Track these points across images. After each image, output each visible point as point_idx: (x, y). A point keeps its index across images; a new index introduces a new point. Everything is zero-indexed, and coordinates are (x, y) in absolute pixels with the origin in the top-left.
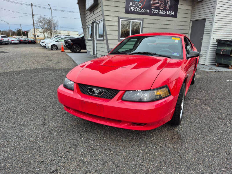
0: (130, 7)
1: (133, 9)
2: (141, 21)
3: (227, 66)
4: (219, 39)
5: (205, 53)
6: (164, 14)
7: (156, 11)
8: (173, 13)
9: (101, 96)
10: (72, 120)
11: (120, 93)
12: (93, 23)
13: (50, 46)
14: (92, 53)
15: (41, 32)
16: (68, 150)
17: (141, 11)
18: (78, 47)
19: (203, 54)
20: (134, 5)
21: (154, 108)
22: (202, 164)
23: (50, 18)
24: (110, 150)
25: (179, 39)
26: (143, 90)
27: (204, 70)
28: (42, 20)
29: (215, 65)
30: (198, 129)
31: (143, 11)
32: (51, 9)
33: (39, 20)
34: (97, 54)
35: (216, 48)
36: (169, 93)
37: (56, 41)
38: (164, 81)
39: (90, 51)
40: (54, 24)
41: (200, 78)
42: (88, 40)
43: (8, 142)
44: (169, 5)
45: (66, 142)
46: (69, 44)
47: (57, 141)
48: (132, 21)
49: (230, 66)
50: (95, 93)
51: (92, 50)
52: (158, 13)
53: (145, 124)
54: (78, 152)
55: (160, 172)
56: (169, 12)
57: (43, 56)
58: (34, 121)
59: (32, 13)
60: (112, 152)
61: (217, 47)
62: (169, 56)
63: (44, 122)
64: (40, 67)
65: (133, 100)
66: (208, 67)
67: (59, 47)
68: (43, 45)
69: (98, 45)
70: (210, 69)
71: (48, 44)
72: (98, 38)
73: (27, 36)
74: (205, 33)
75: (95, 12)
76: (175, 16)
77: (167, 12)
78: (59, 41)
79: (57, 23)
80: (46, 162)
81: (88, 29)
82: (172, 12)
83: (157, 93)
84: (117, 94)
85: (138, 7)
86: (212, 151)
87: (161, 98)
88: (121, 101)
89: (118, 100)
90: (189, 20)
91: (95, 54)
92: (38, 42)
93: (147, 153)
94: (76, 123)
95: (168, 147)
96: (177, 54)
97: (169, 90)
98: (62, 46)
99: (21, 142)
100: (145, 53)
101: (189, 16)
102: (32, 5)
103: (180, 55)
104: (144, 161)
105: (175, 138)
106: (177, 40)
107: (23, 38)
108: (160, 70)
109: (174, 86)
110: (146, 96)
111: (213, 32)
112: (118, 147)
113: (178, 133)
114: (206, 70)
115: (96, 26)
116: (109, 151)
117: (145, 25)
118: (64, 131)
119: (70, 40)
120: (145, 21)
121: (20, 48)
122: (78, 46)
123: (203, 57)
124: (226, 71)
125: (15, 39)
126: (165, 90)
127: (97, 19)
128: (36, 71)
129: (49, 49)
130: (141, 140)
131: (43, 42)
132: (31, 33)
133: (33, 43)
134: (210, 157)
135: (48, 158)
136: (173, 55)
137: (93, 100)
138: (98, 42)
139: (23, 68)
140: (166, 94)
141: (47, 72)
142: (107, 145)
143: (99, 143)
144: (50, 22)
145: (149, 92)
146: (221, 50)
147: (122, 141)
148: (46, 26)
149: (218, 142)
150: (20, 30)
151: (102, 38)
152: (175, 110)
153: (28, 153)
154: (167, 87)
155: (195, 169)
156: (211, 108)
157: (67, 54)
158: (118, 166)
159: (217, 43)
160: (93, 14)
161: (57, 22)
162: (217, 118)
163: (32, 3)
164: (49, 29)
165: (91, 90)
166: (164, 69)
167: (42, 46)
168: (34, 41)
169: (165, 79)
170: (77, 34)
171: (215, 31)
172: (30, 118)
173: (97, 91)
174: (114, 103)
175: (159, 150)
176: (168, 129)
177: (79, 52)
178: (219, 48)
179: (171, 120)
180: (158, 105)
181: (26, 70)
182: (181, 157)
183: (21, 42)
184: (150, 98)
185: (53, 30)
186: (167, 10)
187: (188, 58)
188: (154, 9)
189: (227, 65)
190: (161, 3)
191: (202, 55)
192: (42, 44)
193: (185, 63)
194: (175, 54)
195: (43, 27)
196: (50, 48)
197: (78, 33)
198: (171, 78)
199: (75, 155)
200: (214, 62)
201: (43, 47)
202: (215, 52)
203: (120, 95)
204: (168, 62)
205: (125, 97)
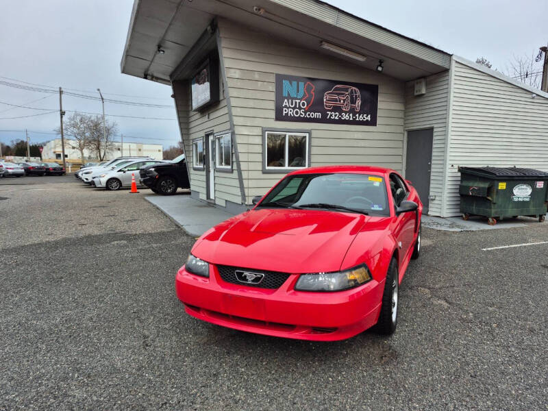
0: (284, 109)
1: (291, 113)
2: (307, 135)
3: (484, 220)
4: (464, 166)
5: (440, 194)
6: (351, 119)
7: (336, 116)
8: (369, 118)
9: (259, 285)
10: (196, 334)
11: (292, 278)
12: (207, 136)
13: (104, 180)
14: (204, 197)
15: (74, 148)
16: (204, 384)
17: (305, 115)
18: (171, 184)
19: (435, 196)
20: (292, 104)
21: (347, 300)
22: (430, 392)
23: (97, 117)
24: (277, 380)
25: (381, 180)
26: (328, 273)
27: (439, 228)
28: (78, 120)
29: (462, 216)
30: (426, 339)
31: (309, 115)
32: (103, 99)
33: (73, 122)
34: (217, 199)
35: (459, 183)
36: (370, 276)
37: (118, 171)
38: (359, 256)
39: (199, 192)
40: (108, 130)
41: (430, 246)
42: (195, 169)
43: (89, 377)
44: (359, 102)
45: (196, 371)
46: (151, 177)
47: (179, 371)
48: (288, 134)
49: (490, 219)
50: (247, 280)
51: (204, 191)
52: (340, 118)
53: (335, 329)
54: (221, 386)
55: (364, 407)
56: (361, 117)
57: (94, 205)
58: (124, 340)
59: (59, 109)
60: (281, 383)
61: (461, 181)
62: (365, 211)
63: (143, 341)
64: (97, 232)
65: (312, 289)
66: (447, 222)
67: (124, 184)
68: (87, 179)
69: (218, 181)
70: (452, 226)
71: (100, 177)
72: (218, 166)
73: (40, 155)
74: (434, 154)
75: (213, 115)
76: (373, 122)
77: (357, 115)
78: (126, 169)
79: (113, 127)
80: (170, 404)
81: (194, 146)
82: (367, 116)
83: (350, 276)
84: (286, 280)
85: (300, 108)
86: (448, 373)
87: (357, 285)
88: (293, 291)
89: (288, 290)
90: (400, 129)
91: (212, 197)
92: (69, 170)
93: (340, 382)
94: (206, 339)
95: (375, 371)
96: (380, 207)
97: (368, 271)
98: (133, 181)
99: (114, 376)
100: (323, 206)
101: (401, 122)
102: (61, 92)
103: (384, 208)
104: (336, 393)
105: (385, 356)
106: (377, 182)
107: (34, 162)
108: (354, 236)
109: (378, 264)
110: (333, 282)
111: (449, 154)
112: (290, 376)
113: (390, 347)
114: (443, 229)
115: (213, 142)
116: (275, 383)
117: (314, 142)
118: (187, 355)
119: (153, 169)
120: (314, 134)
121: (31, 186)
122: (171, 182)
123: (435, 202)
124: (481, 231)
125: (17, 166)
126: (363, 270)
127: (216, 129)
128: (91, 240)
129: (101, 189)
130: (328, 362)
131: (86, 173)
132: (51, 149)
133: (59, 172)
134: (445, 383)
135: (172, 398)
136: (372, 209)
137: (244, 291)
138: (217, 174)
139: (59, 235)
140: (364, 279)
141: (116, 242)
142: (270, 373)
143: (256, 371)
144: (96, 125)
145: (338, 274)
146: (469, 187)
147: (296, 365)
148: (87, 134)
149: (459, 359)
150: (22, 142)
151: (229, 167)
152: (382, 307)
153: (133, 393)
154: (366, 267)
155: (420, 400)
156: (450, 304)
157: (147, 198)
158: (295, 403)
159: (459, 174)
160: (208, 118)
161: (114, 125)
162: (460, 320)
163: (60, 88)
164: (95, 140)
165: (240, 275)
166: (360, 233)
167: (85, 181)
168: (62, 169)
169: (361, 253)
170: (159, 151)
171: (452, 150)
172: (114, 336)
173: (250, 276)
174: (282, 295)
175: (361, 375)
176: (373, 343)
177: (174, 193)
178: (465, 184)
179: (377, 324)
180: (353, 295)
181: (69, 239)
182: (397, 385)
183: (30, 172)
184: (340, 283)
185: (103, 143)
186: (357, 113)
187: (398, 214)
188: (331, 111)
189: (485, 217)
190: (344, 101)
191: (433, 198)
192: (84, 177)
193: (394, 222)
194: (376, 208)
195: (79, 135)
196: (104, 185)
197: (160, 148)
198: (371, 251)
199: (217, 390)
200: (458, 210)
201: (86, 183)
202: (458, 191)
203: (291, 281)
204: (366, 220)
205: (299, 285)
